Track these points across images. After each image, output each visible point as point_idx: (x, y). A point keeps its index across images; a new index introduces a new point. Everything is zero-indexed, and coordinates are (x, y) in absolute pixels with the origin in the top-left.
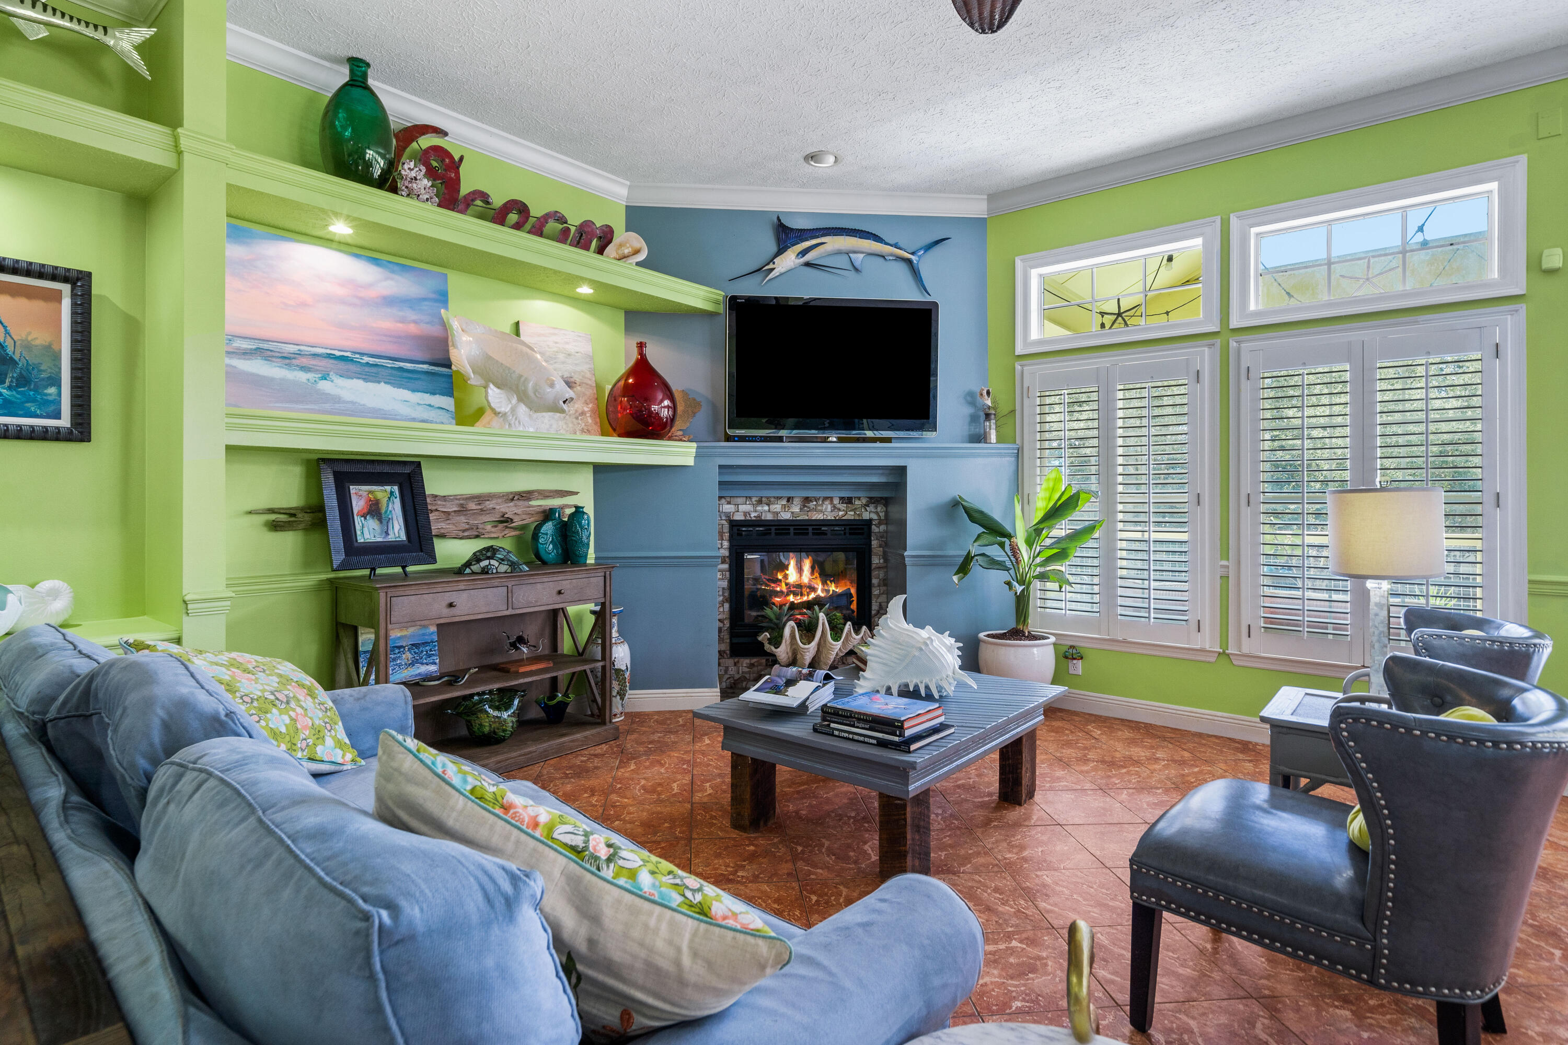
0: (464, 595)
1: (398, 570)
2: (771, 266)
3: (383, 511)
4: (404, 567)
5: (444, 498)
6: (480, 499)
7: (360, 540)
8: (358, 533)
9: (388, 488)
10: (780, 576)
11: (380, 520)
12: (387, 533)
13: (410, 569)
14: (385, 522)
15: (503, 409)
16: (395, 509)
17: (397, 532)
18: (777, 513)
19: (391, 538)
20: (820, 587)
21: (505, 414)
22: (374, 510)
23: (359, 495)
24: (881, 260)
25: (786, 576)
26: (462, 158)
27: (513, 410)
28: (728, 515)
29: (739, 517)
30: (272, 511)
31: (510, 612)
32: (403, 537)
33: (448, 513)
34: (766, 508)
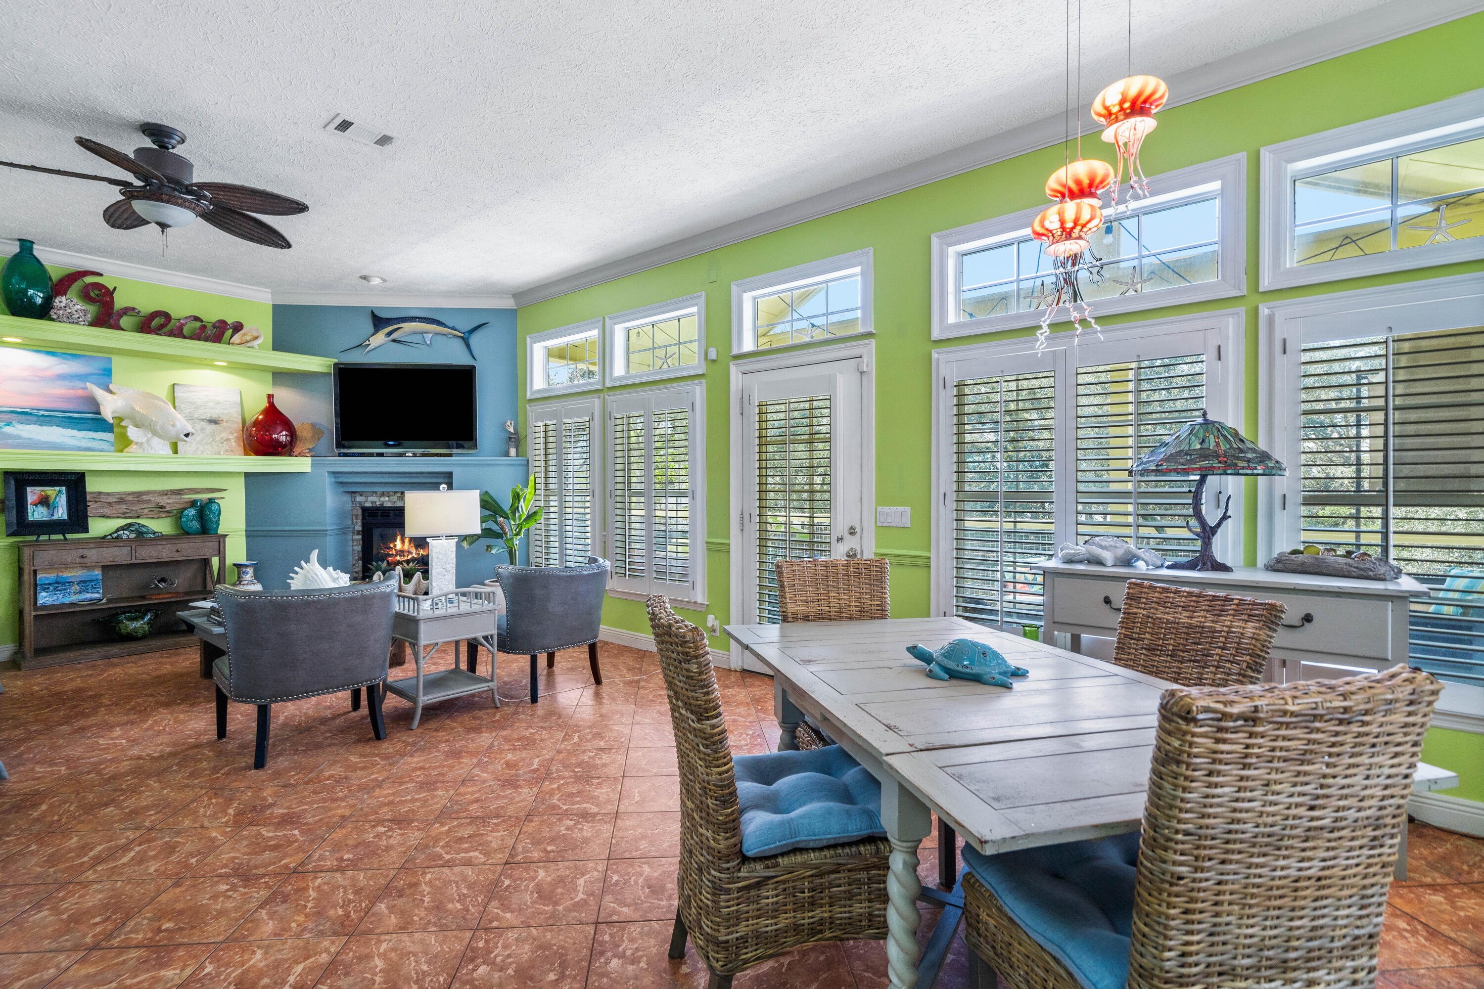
0: (94, 551)
1: (61, 537)
2: (367, 342)
3: (51, 502)
4: (64, 536)
5: (108, 494)
6: (139, 494)
7: (31, 518)
8: (30, 514)
9: (57, 489)
10: (392, 546)
11: (48, 507)
12: (52, 515)
13: (69, 536)
14: (51, 508)
15: (139, 441)
16: (62, 501)
17: (61, 512)
18: (395, 502)
19: (55, 517)
20: (414, 551)
21: (142, 443)
22: (44, 501)
23: (33, 494)
24: (444, 337)
25: (395, 546)
26: (115, 289)
27: (148, 441)
28: (360, 503)
29: (368, 505)
31: (134, 561)
32: (65, 517)
33: (110, 503)
34: (387, 499)
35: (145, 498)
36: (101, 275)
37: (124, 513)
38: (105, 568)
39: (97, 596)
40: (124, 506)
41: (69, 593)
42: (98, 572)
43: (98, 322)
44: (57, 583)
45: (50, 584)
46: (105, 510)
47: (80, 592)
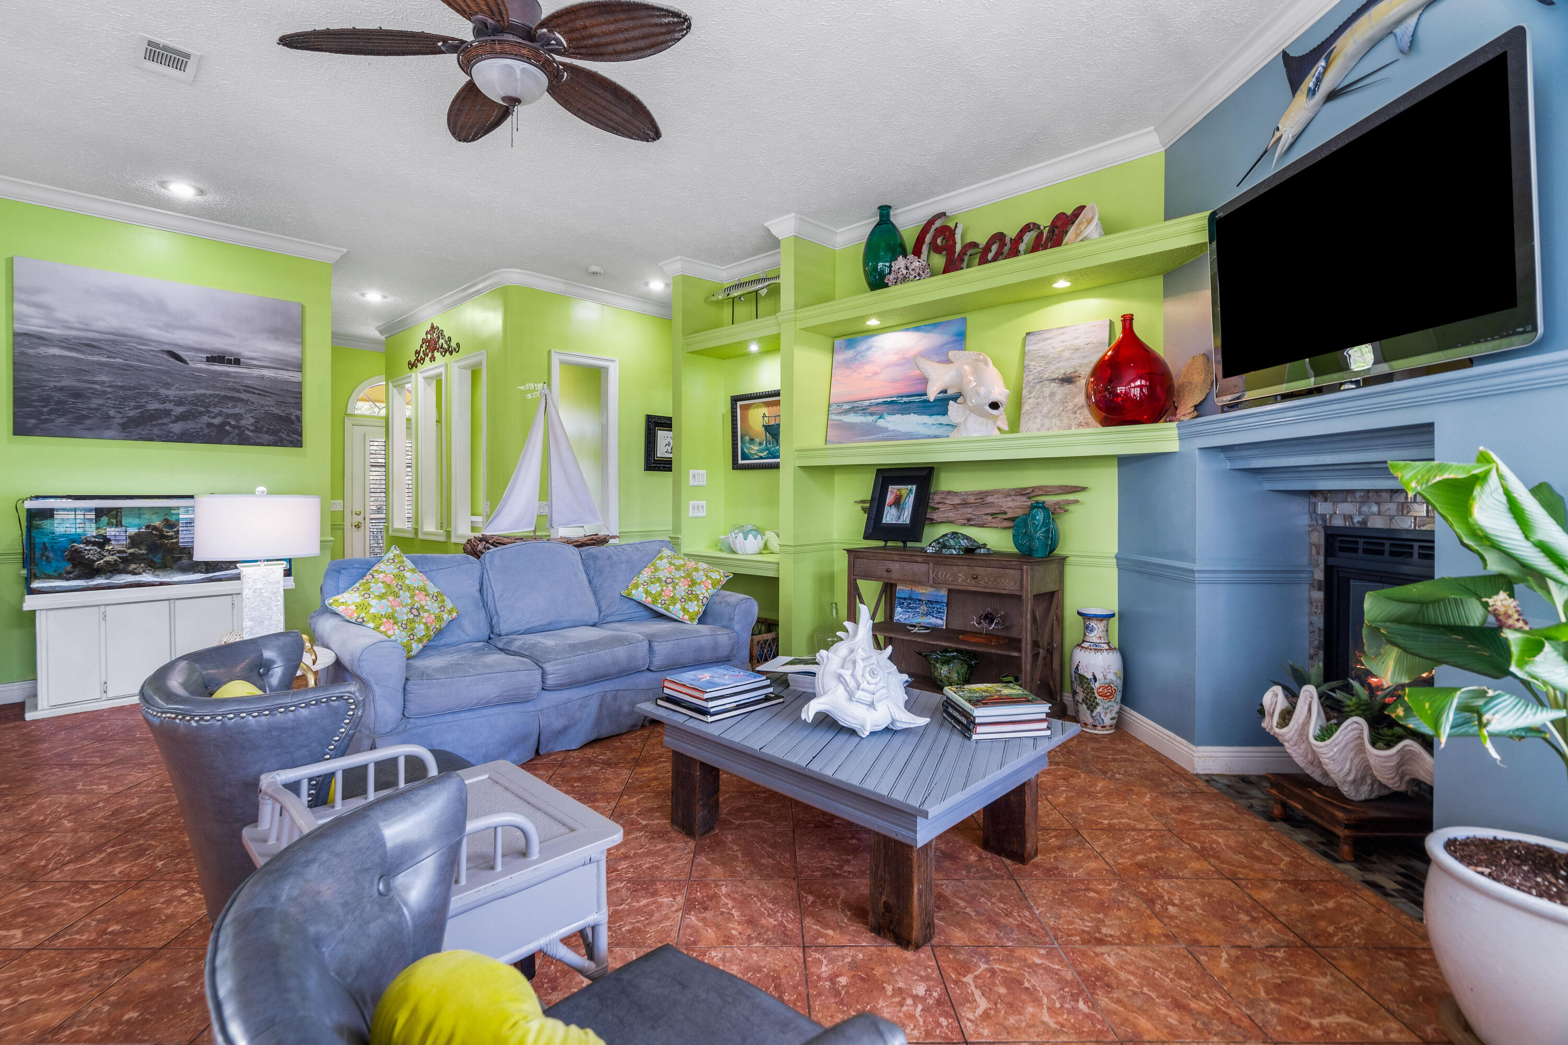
0: (898, 565)
1: (901, 544)
2: (1277, 134)
3: (902, 502)
4: (904, 543)
5: (955, 494)
6: (985, 494)
7: (884, 521)
8: (884, 516)
9: (909, 487)
11: (898, 509)
12: (900, 518)
13: (909, 544)
14: (900, 510)
15: (958, 421)
16: (910, 502)
17: (907, 516)
18: (1391, 518)
19: (901, 521)
22: (897, 502)
23: (892, 492)
26: (956, 226)
27: (965, 420)
28: (1323, 517)
29: (1338, 522)
30: (863, 502)
32: (909, 521)
34: (1375, 508)
35: (989, 499)
36: (945, 214)
37: (969, 520)
39: (939, 622)
40: (969, 510)
41: (918, 613)
42: (944, 593)
43: (947, 269)
44: (911, 599)
45: (905, 599)
46: (951, 514)
47: (926, 615)
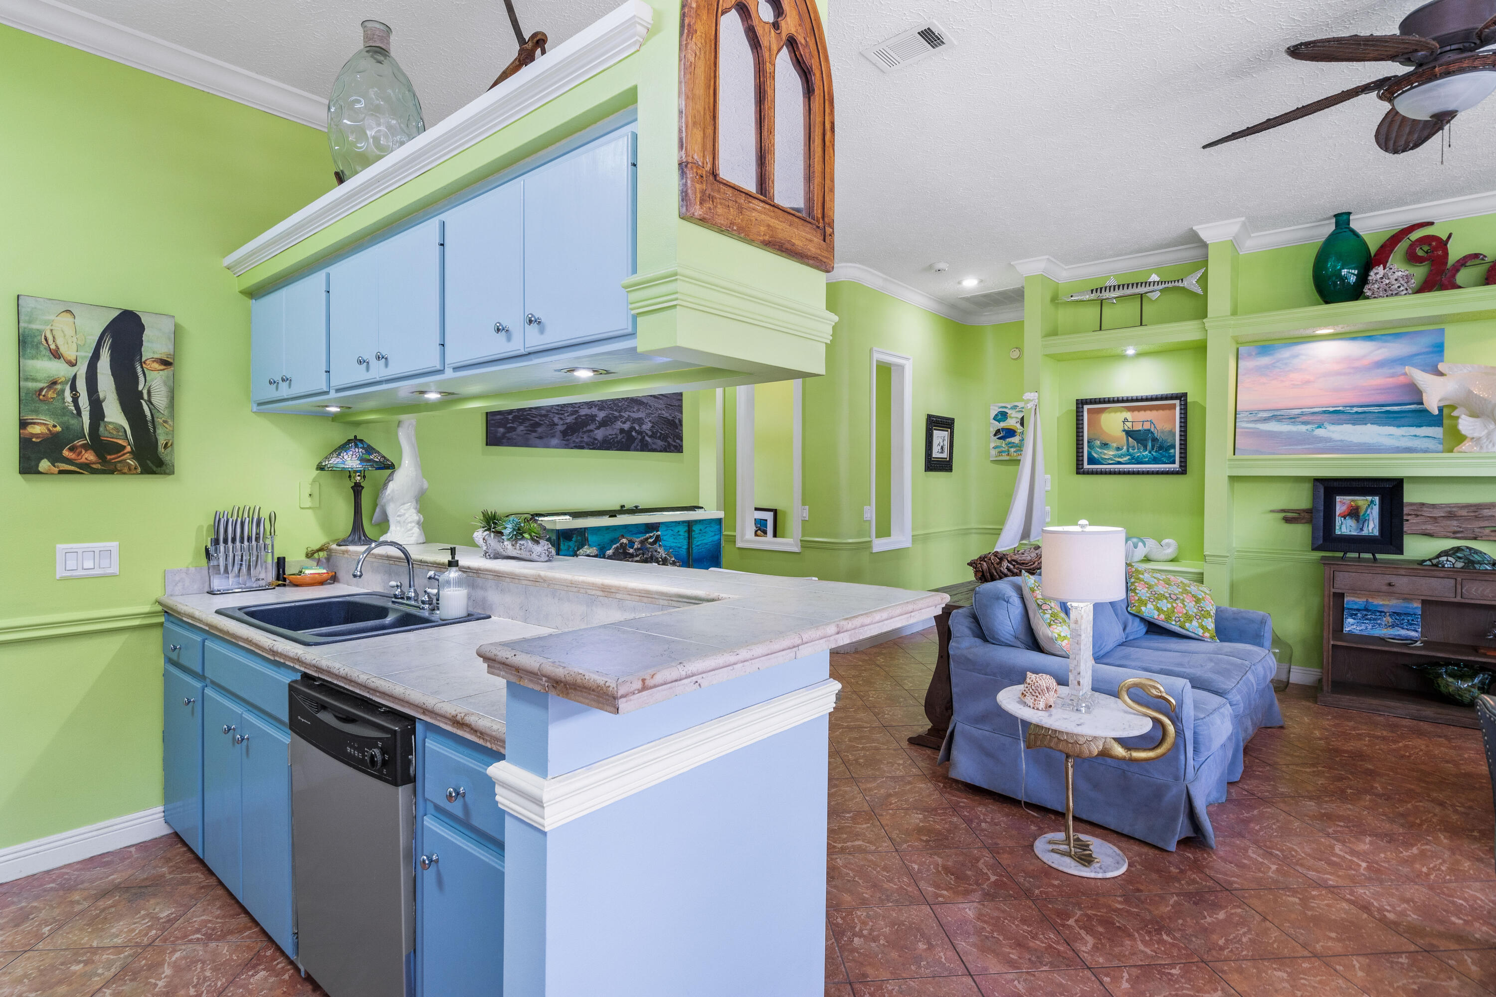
1: (1370, 556)
3: (1361, 514)
4: (1374, 555)
5: (1434, 506)
7: (1338, 532)
8: (1337, 528)
9: (1369, 498)
11: (1358, 520)
12: (1362, 530)
13: (1378, 556)
14: (1361, 522)
16: (1374, 513)
17: (1372, 528)
19: (1365, 533)
22: (1354, 513)
23: (1342, 503)
26: (1449, 238)
30: (1283, 511)
31: (1458, 599)
32: (1376, 533)
33: (1435, 518)
35: (1486, 512)
36: (1432, 224)
37: (1455, 533)
38: (1424, 602)
39: (1413, 634)
40: (1455, 523)
41: (1380, 625)
42: (1417, 605)
43: (1426, 287)
44: (1366, 610)
45: (1358, 610)
46: (1429, 527)
47: (1393, 626)
